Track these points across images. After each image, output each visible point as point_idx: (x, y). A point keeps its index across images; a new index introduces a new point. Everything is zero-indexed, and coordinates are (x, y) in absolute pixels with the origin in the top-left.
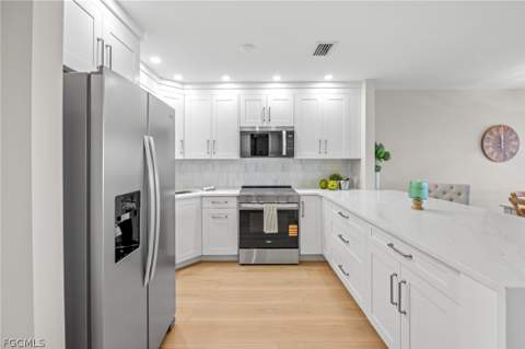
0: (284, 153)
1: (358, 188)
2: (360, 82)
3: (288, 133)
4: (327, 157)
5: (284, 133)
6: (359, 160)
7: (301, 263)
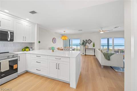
0: (9, 40)
1: (34, 50)
2: (35, 24)
3: (11, 33)
4: (26, 42)
5: (9, 32)
6: (34, 43)
7: (19, 76)
